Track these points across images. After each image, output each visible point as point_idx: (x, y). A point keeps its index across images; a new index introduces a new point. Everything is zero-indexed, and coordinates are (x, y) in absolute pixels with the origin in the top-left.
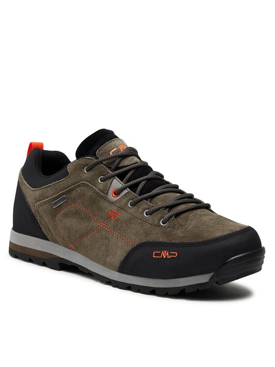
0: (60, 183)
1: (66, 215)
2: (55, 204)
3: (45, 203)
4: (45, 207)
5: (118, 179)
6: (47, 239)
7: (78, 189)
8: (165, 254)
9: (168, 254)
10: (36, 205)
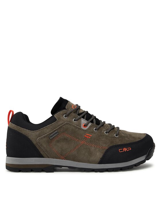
0: (53, 125)
1: (58, 141)
2: (51, 136)
3: (44, 137)
4: (44, 139)
5: (83, 119)
6: (43, 157)
7: (64, 127)
8: (125, 149)
9: (126, 149)
10: (38, 139)
